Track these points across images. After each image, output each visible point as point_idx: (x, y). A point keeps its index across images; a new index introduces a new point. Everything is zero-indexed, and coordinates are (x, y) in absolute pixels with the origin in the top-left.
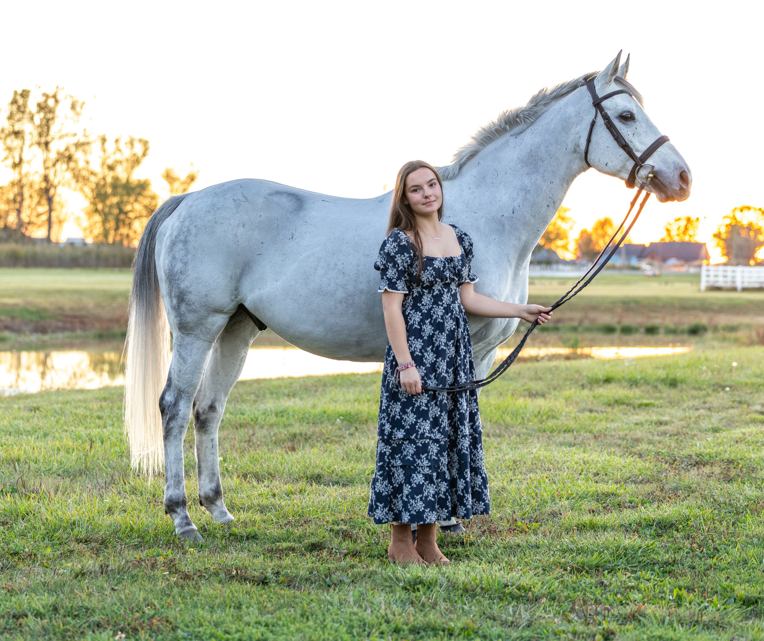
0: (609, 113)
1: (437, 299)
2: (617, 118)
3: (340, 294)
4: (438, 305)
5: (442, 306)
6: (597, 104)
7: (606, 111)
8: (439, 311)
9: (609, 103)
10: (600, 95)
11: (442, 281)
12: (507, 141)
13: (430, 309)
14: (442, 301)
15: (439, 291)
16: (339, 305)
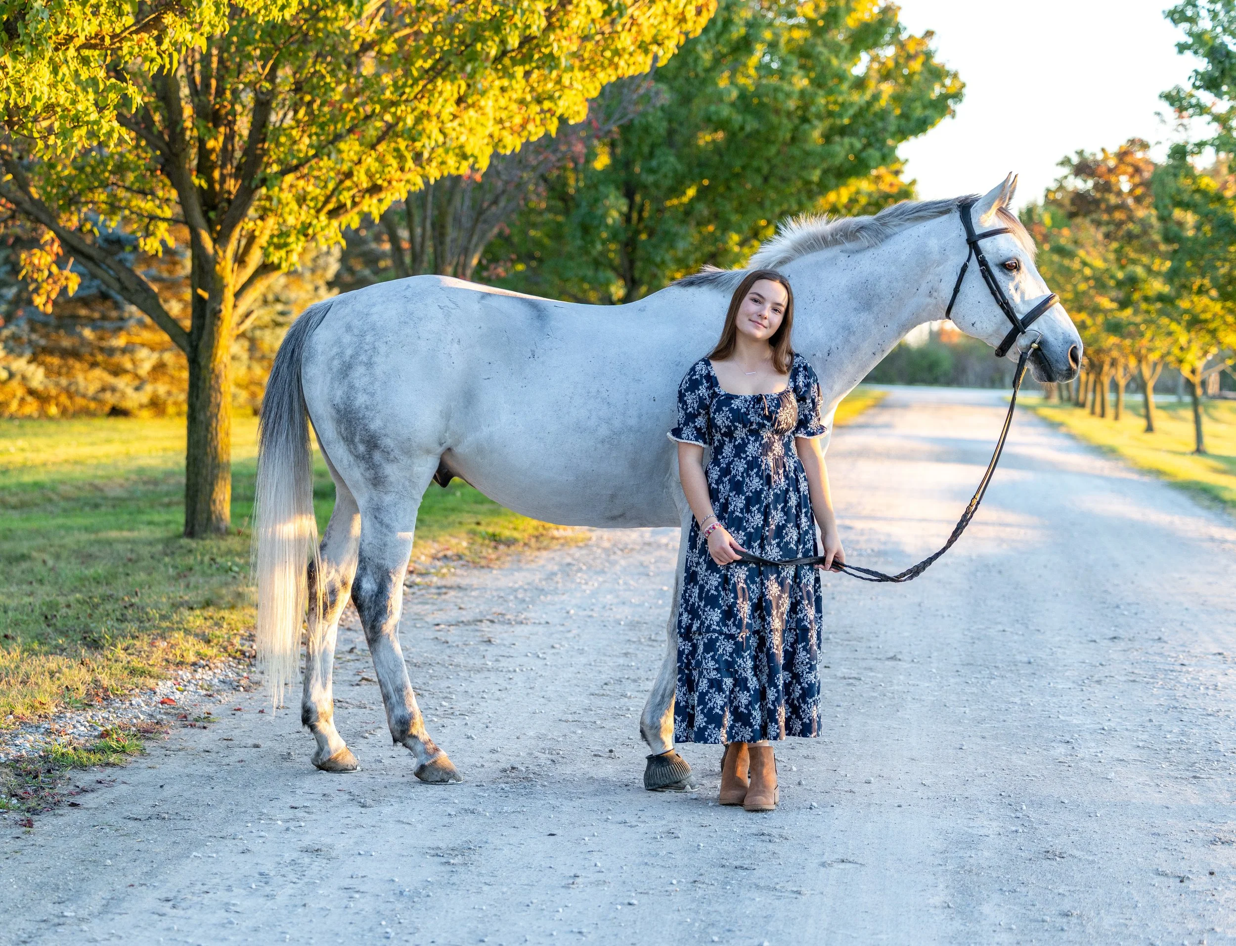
0: (988, 258)
1: (740, 450)
2: (997, 265)
3: (603, 431)
4: (740, 458)
5: (745, 459)
6: (973, 242)
7: (984, 254)
8: (740, 466)
9: (989, 244)
10: (978, 231)
11: (745, 426)
12: (835, 258)
13: (730, 463)
14: (745, 452)
15: (743, 439)
16: (599, 446)
